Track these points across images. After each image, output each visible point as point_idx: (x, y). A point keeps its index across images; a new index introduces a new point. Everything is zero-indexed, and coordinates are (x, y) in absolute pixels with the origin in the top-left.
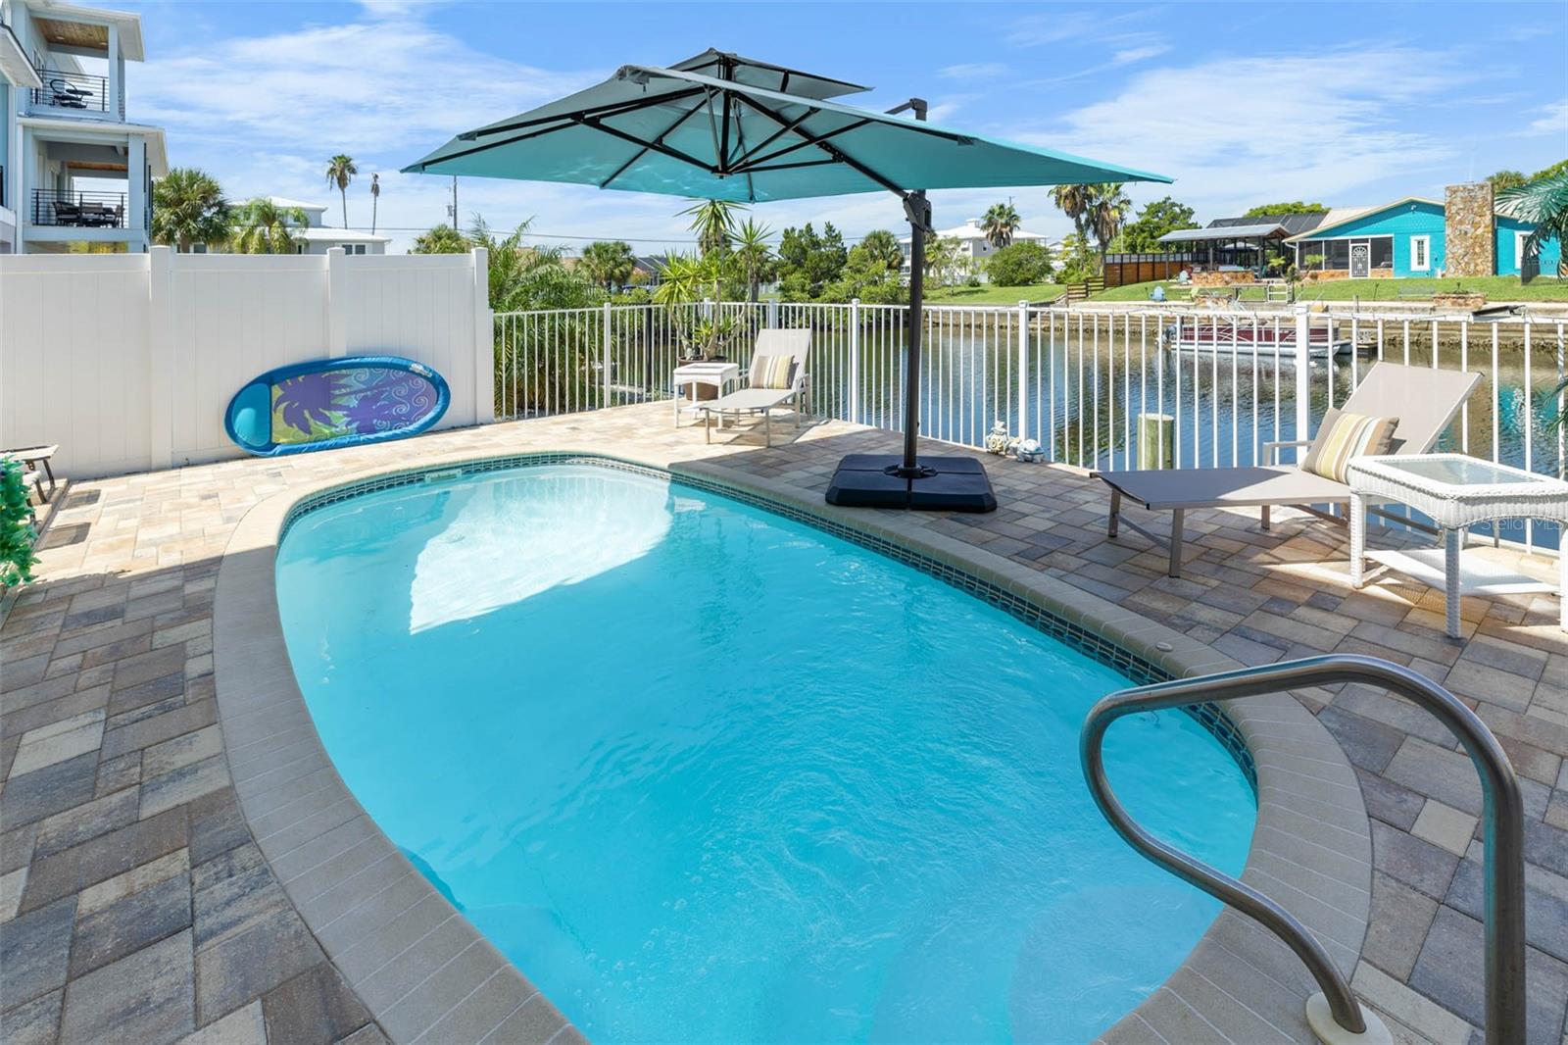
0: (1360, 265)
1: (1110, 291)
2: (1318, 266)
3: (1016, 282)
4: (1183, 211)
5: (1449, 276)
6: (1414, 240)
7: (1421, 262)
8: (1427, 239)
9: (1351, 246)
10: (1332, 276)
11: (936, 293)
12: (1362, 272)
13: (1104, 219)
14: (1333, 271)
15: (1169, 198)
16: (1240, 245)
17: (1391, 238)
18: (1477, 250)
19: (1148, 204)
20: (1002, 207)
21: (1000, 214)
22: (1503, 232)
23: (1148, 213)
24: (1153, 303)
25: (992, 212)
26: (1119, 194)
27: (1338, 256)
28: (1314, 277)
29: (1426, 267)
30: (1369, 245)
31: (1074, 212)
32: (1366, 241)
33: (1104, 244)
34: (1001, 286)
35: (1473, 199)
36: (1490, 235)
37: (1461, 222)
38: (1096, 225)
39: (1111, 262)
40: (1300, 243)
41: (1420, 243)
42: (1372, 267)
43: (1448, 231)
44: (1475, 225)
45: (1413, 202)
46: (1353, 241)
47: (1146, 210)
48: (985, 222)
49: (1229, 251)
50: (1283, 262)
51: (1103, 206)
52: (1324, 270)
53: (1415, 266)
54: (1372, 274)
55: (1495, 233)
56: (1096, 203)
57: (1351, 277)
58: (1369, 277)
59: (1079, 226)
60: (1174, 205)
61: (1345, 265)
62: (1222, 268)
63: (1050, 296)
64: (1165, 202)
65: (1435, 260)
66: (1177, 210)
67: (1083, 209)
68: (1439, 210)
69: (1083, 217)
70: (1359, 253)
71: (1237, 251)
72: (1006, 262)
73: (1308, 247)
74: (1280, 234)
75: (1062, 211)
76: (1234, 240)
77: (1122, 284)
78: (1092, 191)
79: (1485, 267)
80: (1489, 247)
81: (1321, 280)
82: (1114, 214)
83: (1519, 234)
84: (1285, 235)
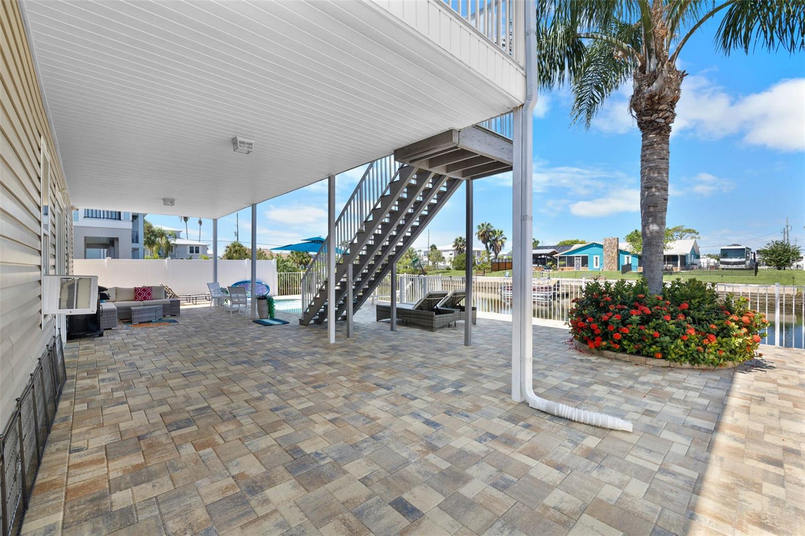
0: (578, 266)
1: (494, 273)
2: (564, 265)
3: (461, 268)
5: (604, 270)
6: (595, 257)
7: (597, 265)
8: (598, 256)
9: (575, 258)
10: (569, 269)
11: (431, 272)
12: (578, 268)
13: (496, 246)
14: (569, 267)
16: (543, 256)
17: (587, 256)
18: (613, 261)
20: (461, 238)
21: (460, 241)
22: (621, 255)
24: (505, 278)
25: (457, 240)
26: (502, 235)
27: (571, 262)
28: (562, 269)
29: (598, 267)
31: (485, 242)
32: (580, 257)
33: (496, 254)
35: (612, 243)
37: (608, 251)
38: (493, 247)
39: (496, 262)
40: (559, 257)
41: (597, 258)
42: (582, 266)
43: (604, 254)
44: (613, 252)
45: (594, 243)
48: (454, 244)
49: (539, 259)
50: (551, 263)
51: (496, 240)
52: (567, 267)
53: (595, 267)
54: (582, 269)
55: (618, 256)
56: (493, 238)
57: (575, 270)
59: (487, 247)
61: (573, 266)
65: (601, 265)
67: (488, 241)
68: (601, 246)
69: (489, 244)
70: (578, 261)
71: (541, 259)
72: (458, 260)
73: (562, 258)
74: (555, 253)
75: (481, 241)
76: (541, 255)
77: (499, 270)
78: (491, 234)
79: (616, 267)
80: (616, 260)
81: (565, 270)
82: (500, 243)
83: (626, 256)
84: (557, 253)
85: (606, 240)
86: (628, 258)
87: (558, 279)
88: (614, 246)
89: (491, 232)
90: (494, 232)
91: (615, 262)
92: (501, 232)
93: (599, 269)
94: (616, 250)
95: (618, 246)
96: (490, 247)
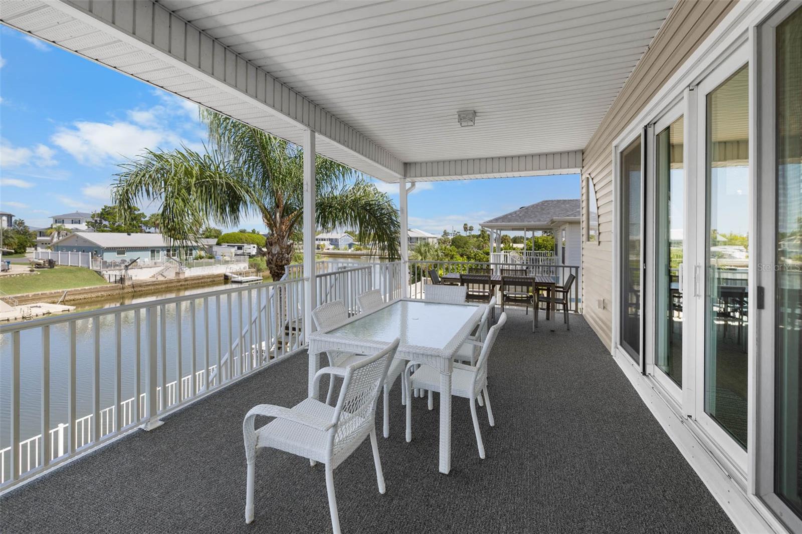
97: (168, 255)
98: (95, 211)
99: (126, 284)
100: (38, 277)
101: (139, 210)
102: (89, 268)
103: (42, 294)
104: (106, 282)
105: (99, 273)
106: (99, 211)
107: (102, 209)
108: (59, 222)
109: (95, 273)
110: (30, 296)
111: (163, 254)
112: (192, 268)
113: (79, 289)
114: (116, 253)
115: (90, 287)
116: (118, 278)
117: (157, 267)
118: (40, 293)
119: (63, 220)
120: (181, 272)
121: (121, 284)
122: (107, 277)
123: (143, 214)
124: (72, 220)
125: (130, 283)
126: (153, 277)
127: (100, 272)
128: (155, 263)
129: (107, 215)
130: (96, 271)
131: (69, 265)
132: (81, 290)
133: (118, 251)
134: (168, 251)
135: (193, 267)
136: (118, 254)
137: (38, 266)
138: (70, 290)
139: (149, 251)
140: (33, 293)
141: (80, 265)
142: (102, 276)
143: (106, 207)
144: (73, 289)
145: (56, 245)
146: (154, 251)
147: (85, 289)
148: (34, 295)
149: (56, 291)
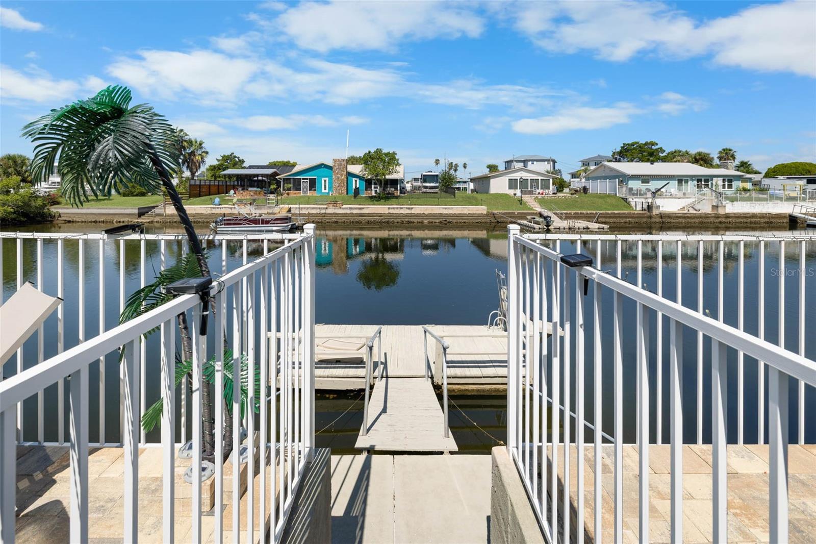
0: (305, 189)
1: (192, 200)
2: (289, 189)
3: (135, 194)
4: (240, 160)
5: (334, 194)
6: (323, 179)
7: (325, 189)
8: (327, 179)
9: (302, 181)
10: (295, 194)
12: (305, 192)
13: (193, 161)
14: (295, 192)
15: (233, 153)
16: (260, 178)
17: (315, 179)
18: (342, 185)
19: (222, 155)
22: (350, 178)
23: (222, 160)
24: (214, 206)
26: (201, 148)
27: (297, 185)
28: (288, 194)
29: (327, 191)
30: (308, 181)
32: (307, 179)
33: (193, 174)
34: (124, 196)
35: (341, 165)
36: (346, 179)
37: (337, 174)
38: (188, 163)
39: (194, 184)
40: (283, 179)
41: (325, 181)
42: (309, 190)
43: (334, 177)
44: (342, 175)
45: (323, 164)
46: (303, 179)
47: (221, 158)
49: (255, 181)
50: (275, 187)
51: (193, 154)
52: (292, 191)
53: (323, 191)
54: (309, 193)
56: (188, 151)
57: (302, 195)
58: (308, 194)
60: (235, 157)
61: (300, 189)
62: (250, 189)
63: (156, 202)
64: (231, 155)
65: (330, 188)
66: (237, 159)
68: (330, 168)
70: (305, 184)
71: (258, 181)
73: (286, 180)
74: (276, 174)
76: (257, 176)
77: (200, 196)
78: (185, 144)
79: (344, 191)
80: (346, 184)
81: (291, 195)
82: (198, 158)
83: (354, 179)
84: (278, 175)
85: (336, 161)
86: (356, 181)
87: (290, 206)
88: (343, 168)
89: (185, 141)
90: (190, 142)
91: (344, 185)
92: (200, 144)
93: (328, 193)
94: (345, 172)
95: (347, 168)
96: (184, 163)
97: (699, 187)
98: (615, 149)
99: (654, 213)
100: (577, 200)
101: (657, 144)
102: (616, 194)
103: (580, 213)
104: (633, 209)
105: (625, 200)
106: (619, 149)
107: (621, 147)
108: (586, 165)
109: (622, 200)
110: (572, 214)
111: (692, 184)
112: (735, 203)
113: (610, 212)
114: (640, 182)
115: (619, 212)
116: (645, 206)
117: (687, 198)
118: (579, 212)
119: (589, 163)
120: (720, 205)
121: (649, 212)
122: (633, 204)
123: (661, 148)
124: (596, 163)
125: (658, 212)
126: (683, 208)
127: (627, 199)
128: (684, 194)
129: (626, 152)
130: (622, 198)
131: (599, 192)
132: (612, 213)
133: (642, 179)
134: (699, 180)
135: (737, 201)
136: (642, 182)
137: (576, 191)
138: (602, 212)
139: (676, 180)
140: (574, 212)
141: (608, 192)
142: (629, 204)
143: (624, 144)
144: (604, 212)
145: (587, 176)
146: (681, 180)
147: (614, 213)
148: (575, 213)
149: (591, 212)
